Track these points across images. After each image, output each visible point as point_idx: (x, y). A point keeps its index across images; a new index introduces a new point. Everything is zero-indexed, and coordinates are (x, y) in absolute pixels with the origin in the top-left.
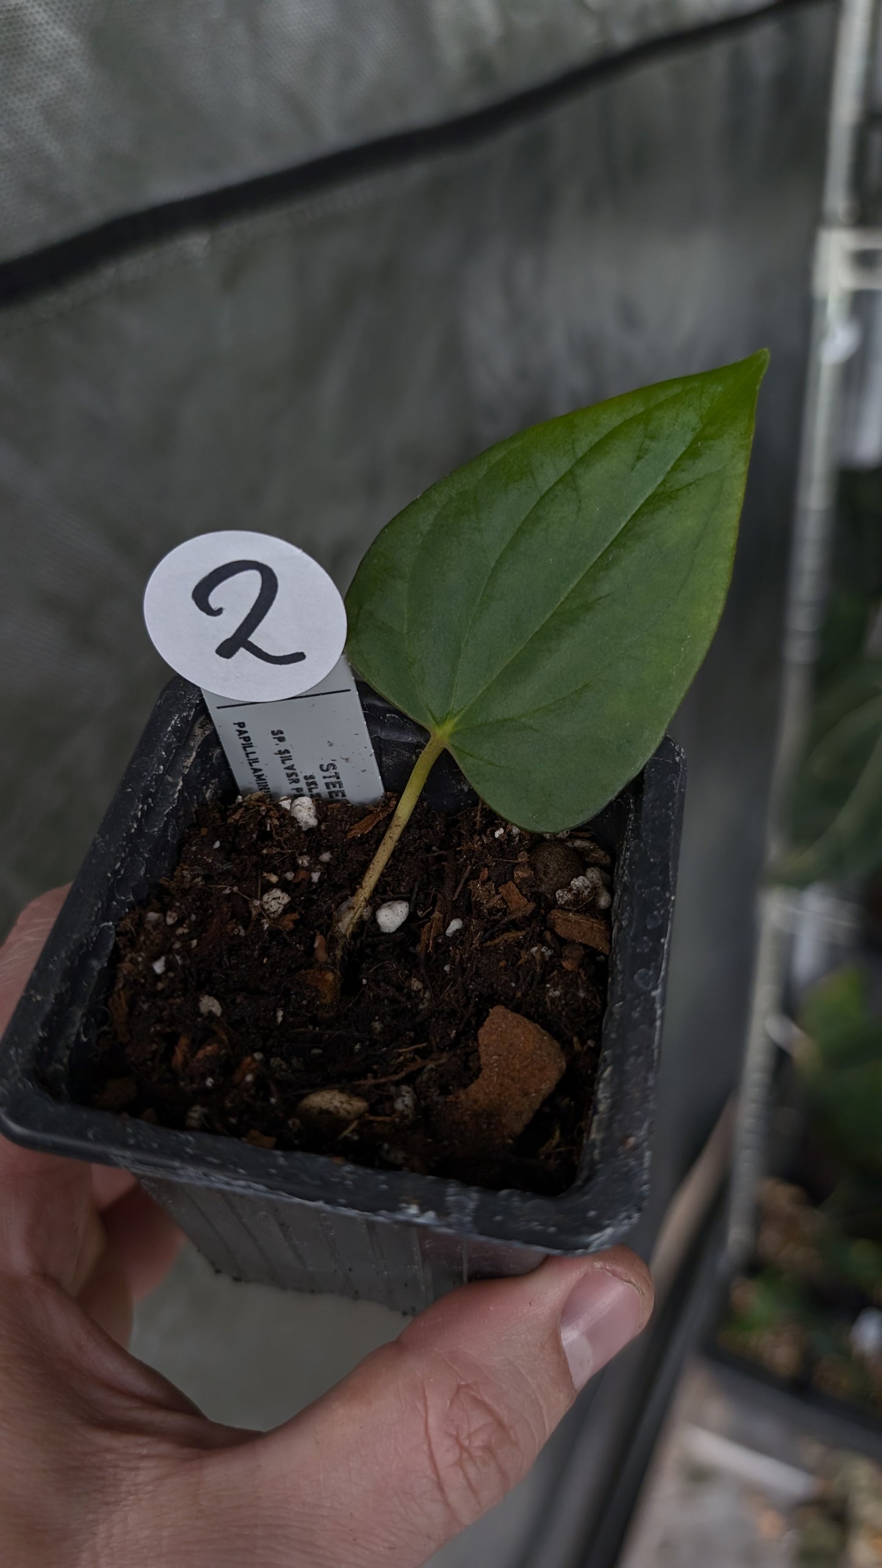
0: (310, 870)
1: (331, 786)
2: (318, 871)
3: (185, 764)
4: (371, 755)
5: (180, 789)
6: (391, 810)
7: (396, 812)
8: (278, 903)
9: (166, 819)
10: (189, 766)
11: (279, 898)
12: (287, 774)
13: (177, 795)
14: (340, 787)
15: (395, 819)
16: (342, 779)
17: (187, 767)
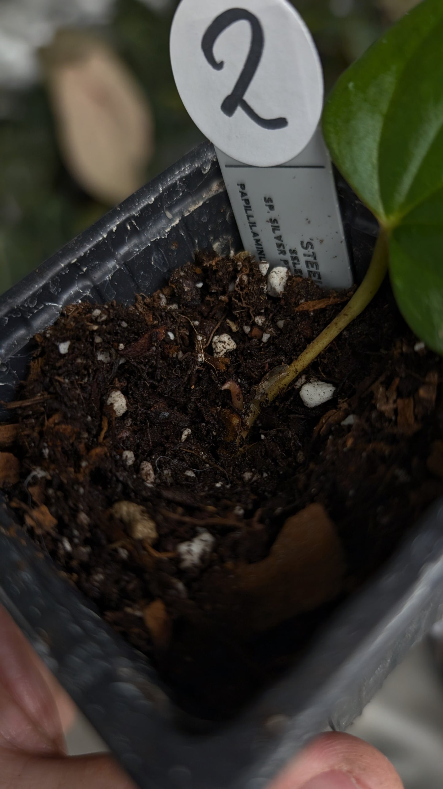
0: (263, 329)
1: (310, 266)
2: (268, 333)
3: (189, 209)
4: (341, 242)
5: (174, 226)
6: (346, 299)
7: (349, 302)
8: (223, 346)
9: (149, 245)
10: (191, 211)
11: (224, 343)
12: (276, 243)
13: (169, 229)
14: (317, 269)
15: (346, 307)
16: (319, 260)
17: (189, 211)
